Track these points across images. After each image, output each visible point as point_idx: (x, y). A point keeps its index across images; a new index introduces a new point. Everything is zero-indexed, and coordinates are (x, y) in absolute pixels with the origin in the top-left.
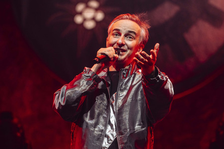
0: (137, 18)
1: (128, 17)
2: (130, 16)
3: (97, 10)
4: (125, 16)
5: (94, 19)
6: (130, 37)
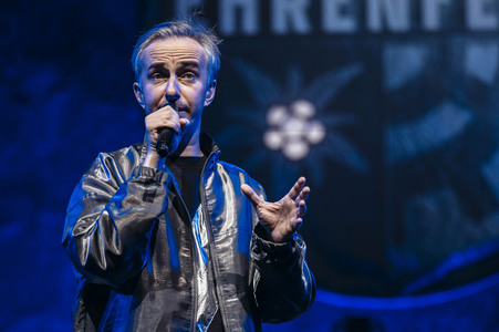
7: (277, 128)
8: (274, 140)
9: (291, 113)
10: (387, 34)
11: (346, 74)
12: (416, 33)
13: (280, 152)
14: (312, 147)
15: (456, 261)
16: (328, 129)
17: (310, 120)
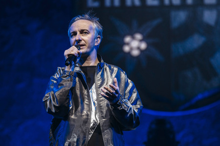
1: (78, 18)
4: (76, 19)
5: (138, 48)
7: (128, 44)
8: (127, 49)
9: (133, 38)
10: (172, 6)
11: (155, 22)
12: (183, 6)
13: (129, 53)
14: (142, 51)
15: (200, 97)
16: (148, 44)
17: (141, 41)
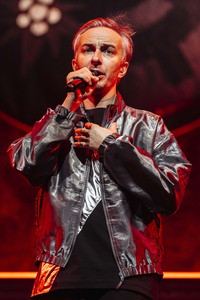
0: (113, 22)
2: (104, 22)
3: (50, 7)
4: (96, 23)
5: (45, 20)
6: (109, 52)
8: (23, 21)
